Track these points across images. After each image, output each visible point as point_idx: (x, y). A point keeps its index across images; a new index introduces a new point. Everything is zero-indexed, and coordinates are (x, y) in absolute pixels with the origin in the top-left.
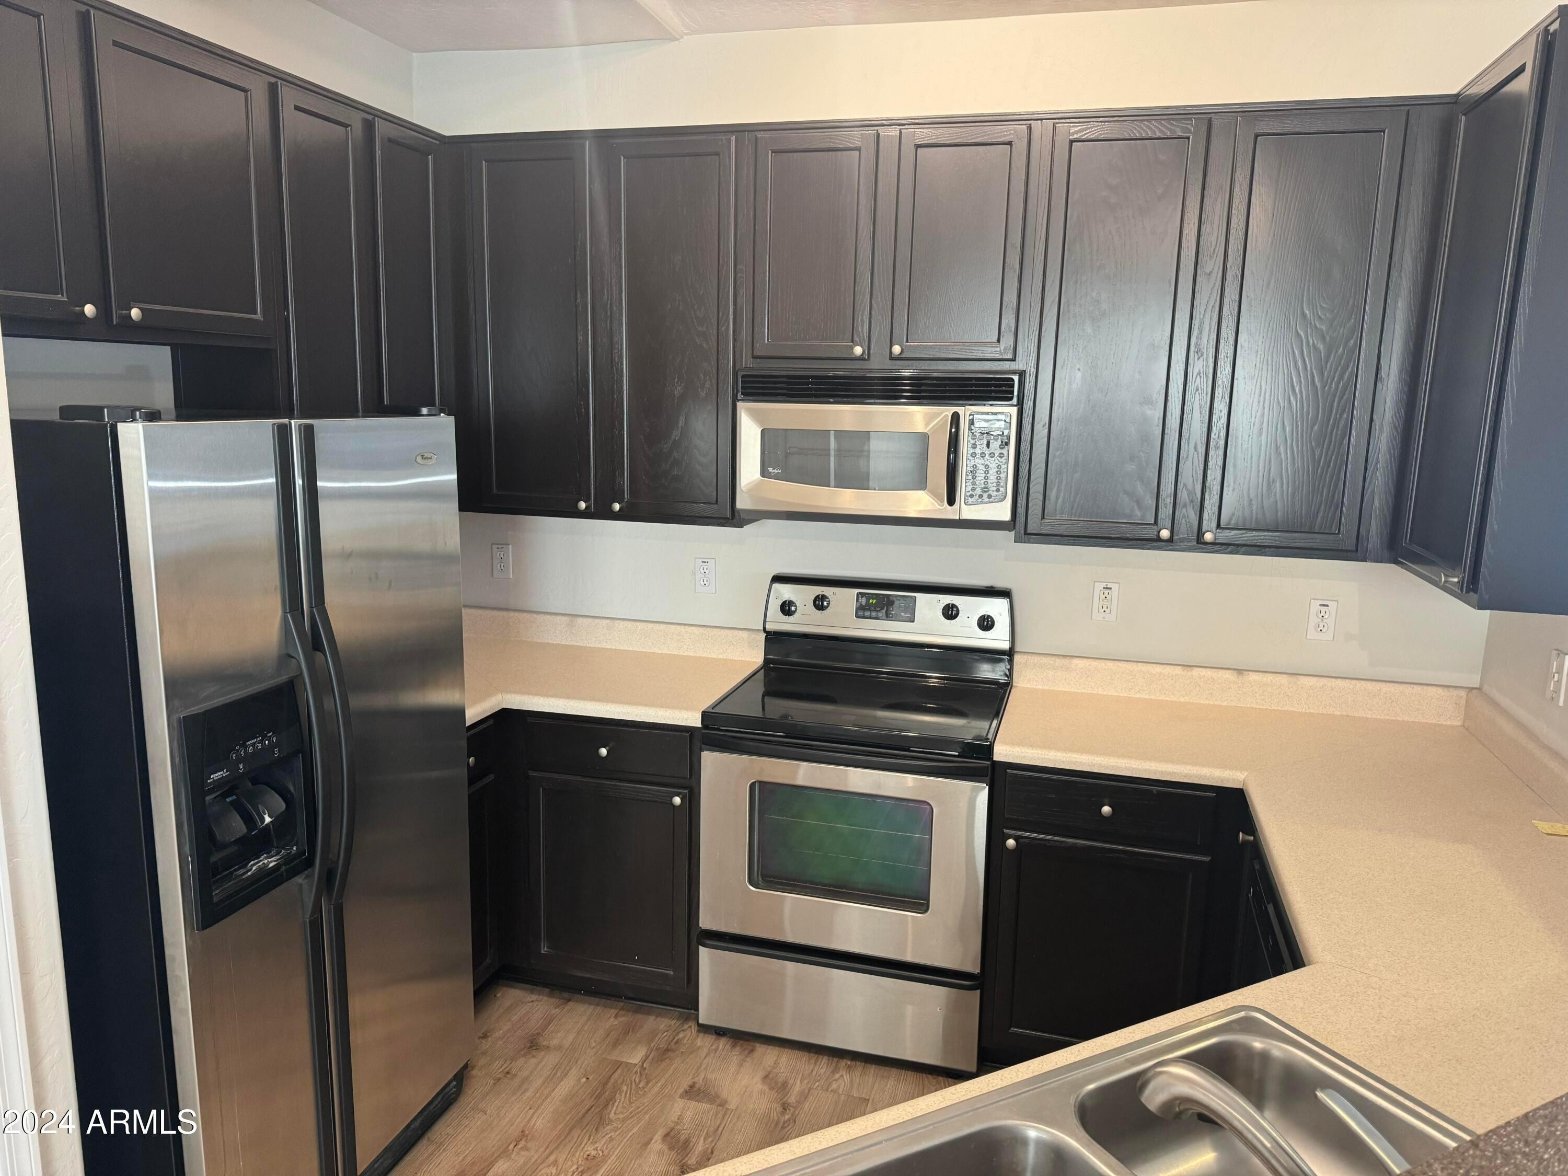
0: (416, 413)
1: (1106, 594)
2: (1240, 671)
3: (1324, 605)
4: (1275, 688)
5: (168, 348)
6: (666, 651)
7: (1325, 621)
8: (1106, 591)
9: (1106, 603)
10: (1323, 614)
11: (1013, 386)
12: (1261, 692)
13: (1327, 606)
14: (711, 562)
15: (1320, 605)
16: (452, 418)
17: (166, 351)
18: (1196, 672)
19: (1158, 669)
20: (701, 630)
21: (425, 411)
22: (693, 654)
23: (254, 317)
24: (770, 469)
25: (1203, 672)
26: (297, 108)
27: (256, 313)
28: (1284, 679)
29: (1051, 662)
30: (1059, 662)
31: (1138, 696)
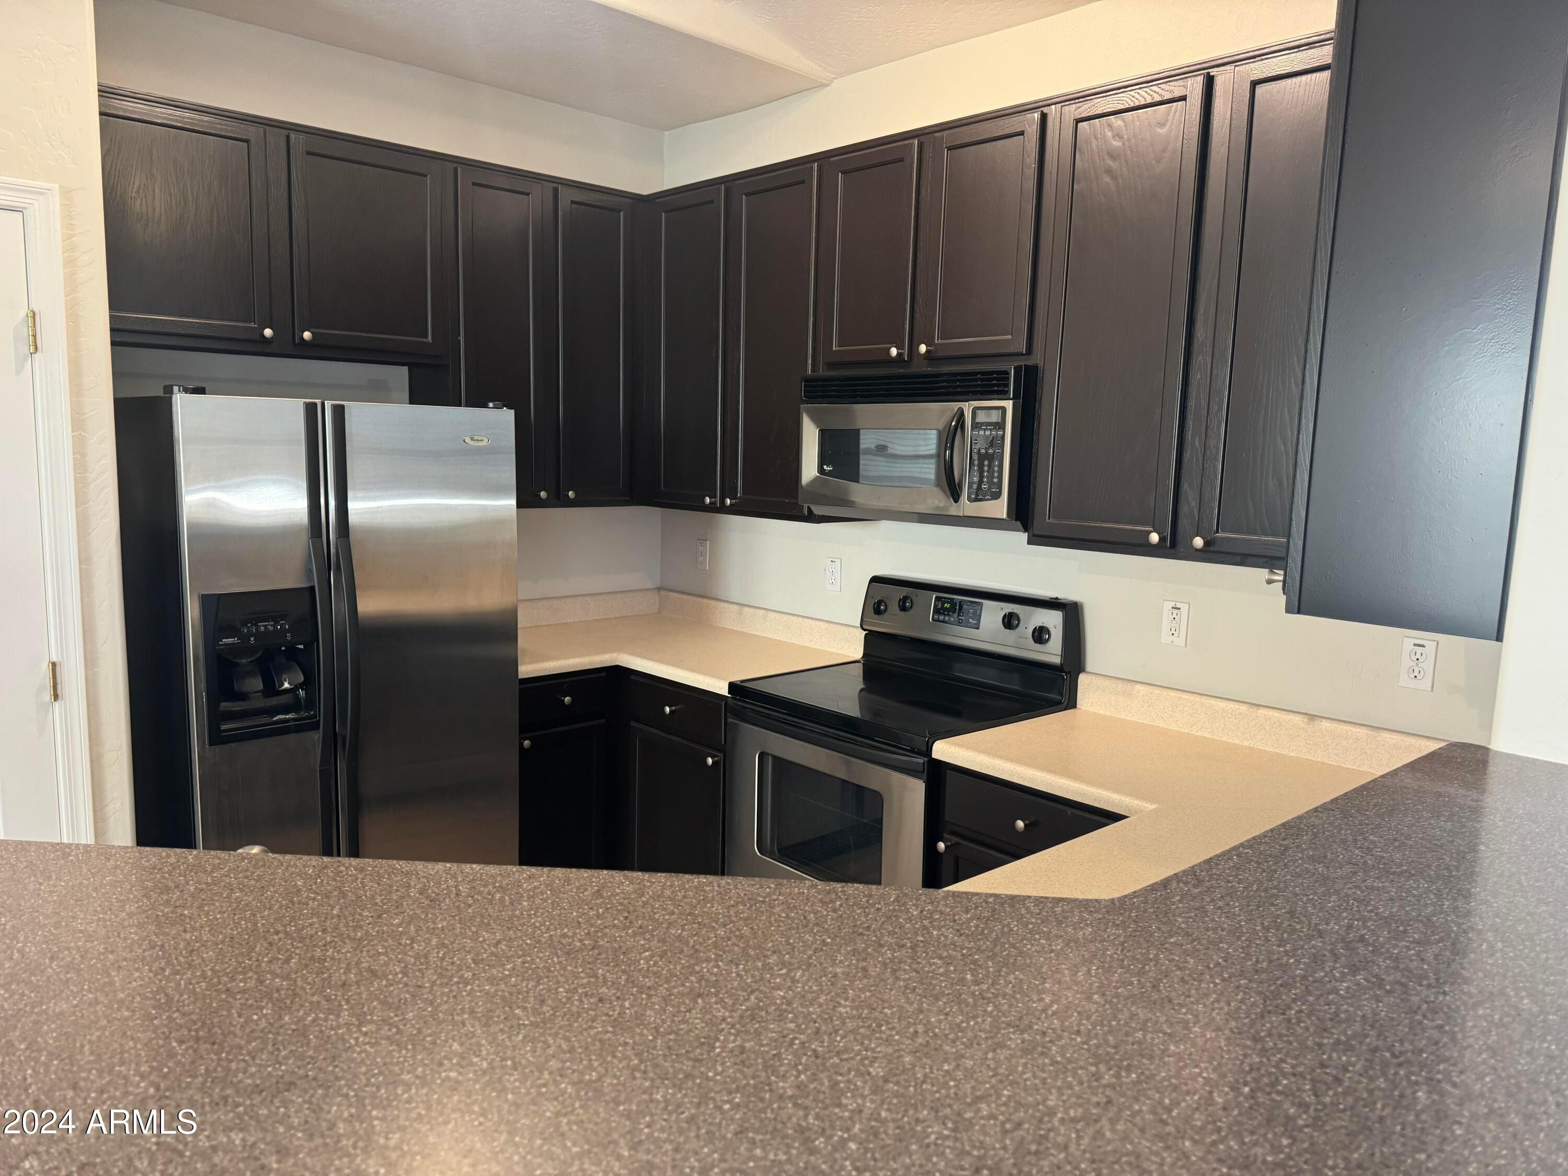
0: (485, 406)
1: (1174, 615)
2: (1312, 717)
3: (1419, 645)
4: (1351, 741)
5: (406, 368)
6: (801, 643)
7: (1420, 665)
8: (1175, 612)
9: (1174, 624)
10: (1418, 656)
11: (1008, 379)
12: (1334, 745)
13: (1424, 646)
14: (838, 561)
15: (1415, 645)
16: (512, 412)
17: (405, 370)
18: (1262, 712)
19: (1222, 704)
20: (827, 625)
21: (491, 405)
22: (819, 647)
23: (425, 340)
24: (825, 467)
25: (1271, 713)
26: (474, 184)
27: (426, 337)
28: (1362, 731)
29: (1114, 686)
30: (1120, 686)
31: (1199, 734)
